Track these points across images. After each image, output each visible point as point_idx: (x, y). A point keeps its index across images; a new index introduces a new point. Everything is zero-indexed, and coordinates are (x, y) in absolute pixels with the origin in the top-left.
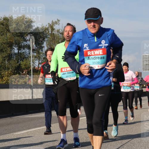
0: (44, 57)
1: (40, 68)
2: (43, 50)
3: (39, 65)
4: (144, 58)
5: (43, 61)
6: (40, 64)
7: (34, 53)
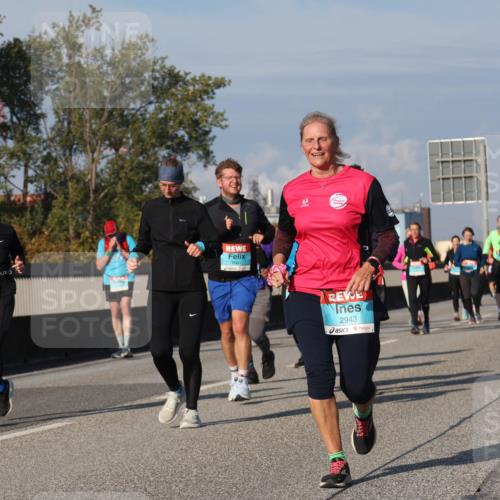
0: (45, 153)
1: (32, 196)
2: (42, 128)
3: (25, 186)
4: (437, 155)
5: (42, 170)
6: (32, 182)
7: (5, 138)
